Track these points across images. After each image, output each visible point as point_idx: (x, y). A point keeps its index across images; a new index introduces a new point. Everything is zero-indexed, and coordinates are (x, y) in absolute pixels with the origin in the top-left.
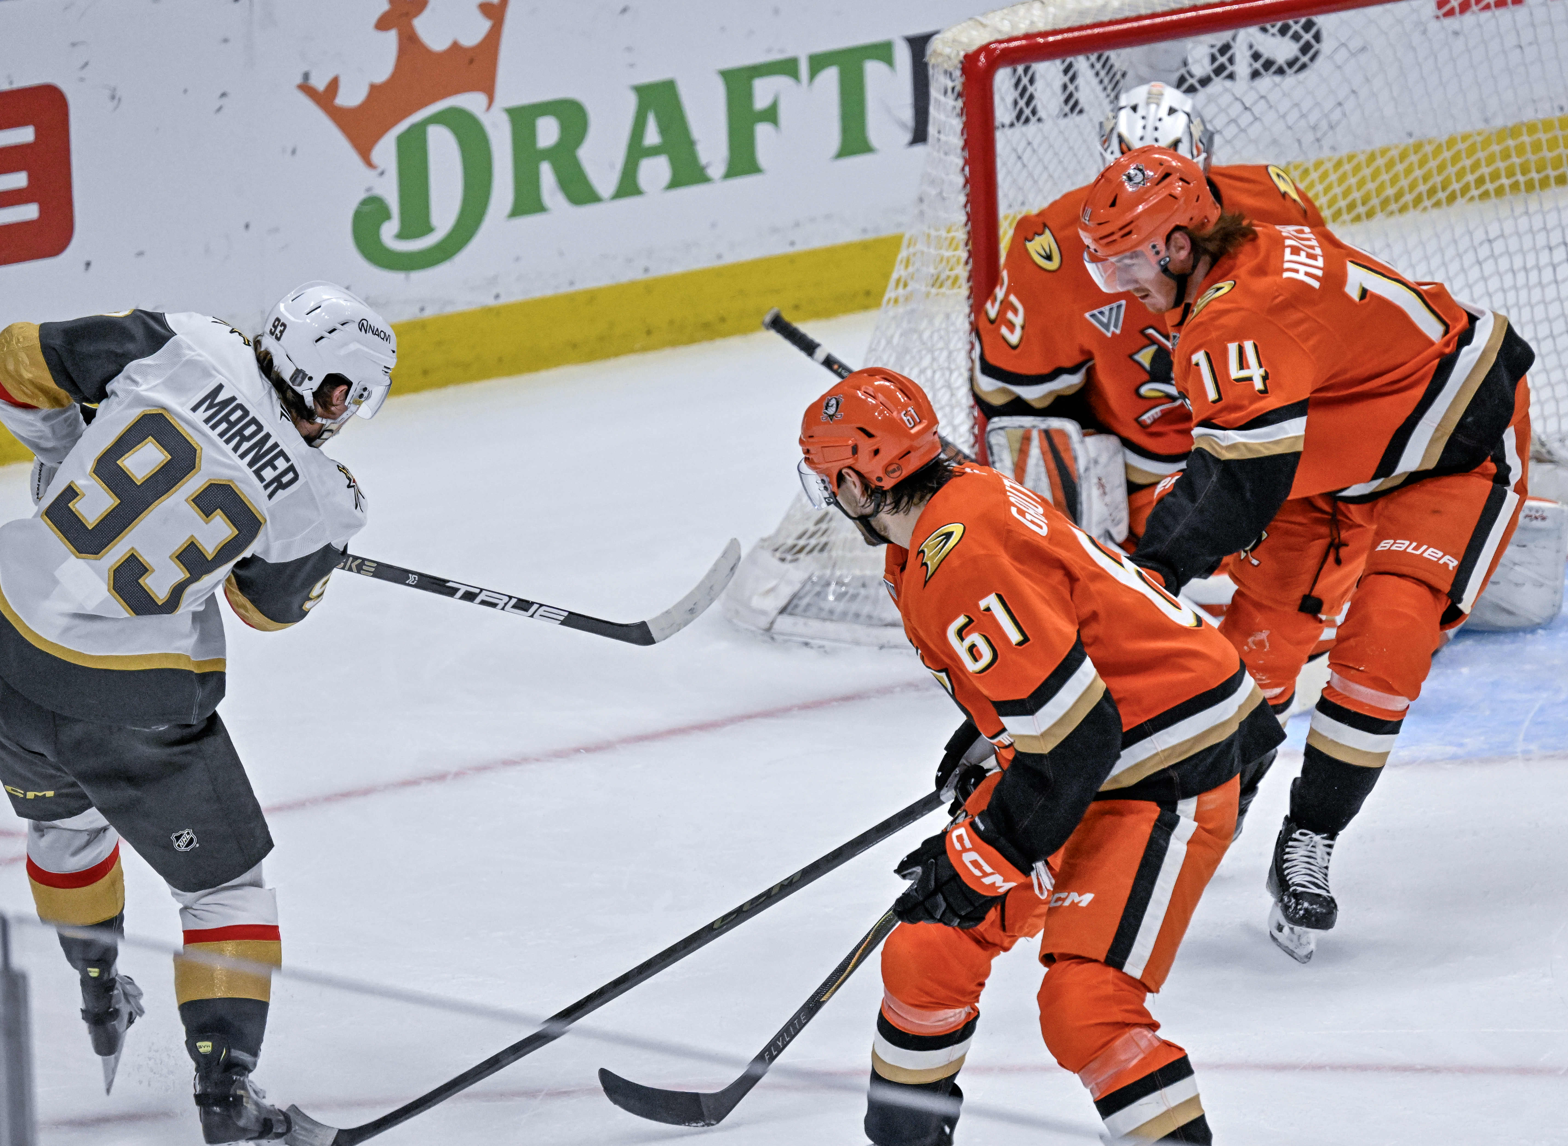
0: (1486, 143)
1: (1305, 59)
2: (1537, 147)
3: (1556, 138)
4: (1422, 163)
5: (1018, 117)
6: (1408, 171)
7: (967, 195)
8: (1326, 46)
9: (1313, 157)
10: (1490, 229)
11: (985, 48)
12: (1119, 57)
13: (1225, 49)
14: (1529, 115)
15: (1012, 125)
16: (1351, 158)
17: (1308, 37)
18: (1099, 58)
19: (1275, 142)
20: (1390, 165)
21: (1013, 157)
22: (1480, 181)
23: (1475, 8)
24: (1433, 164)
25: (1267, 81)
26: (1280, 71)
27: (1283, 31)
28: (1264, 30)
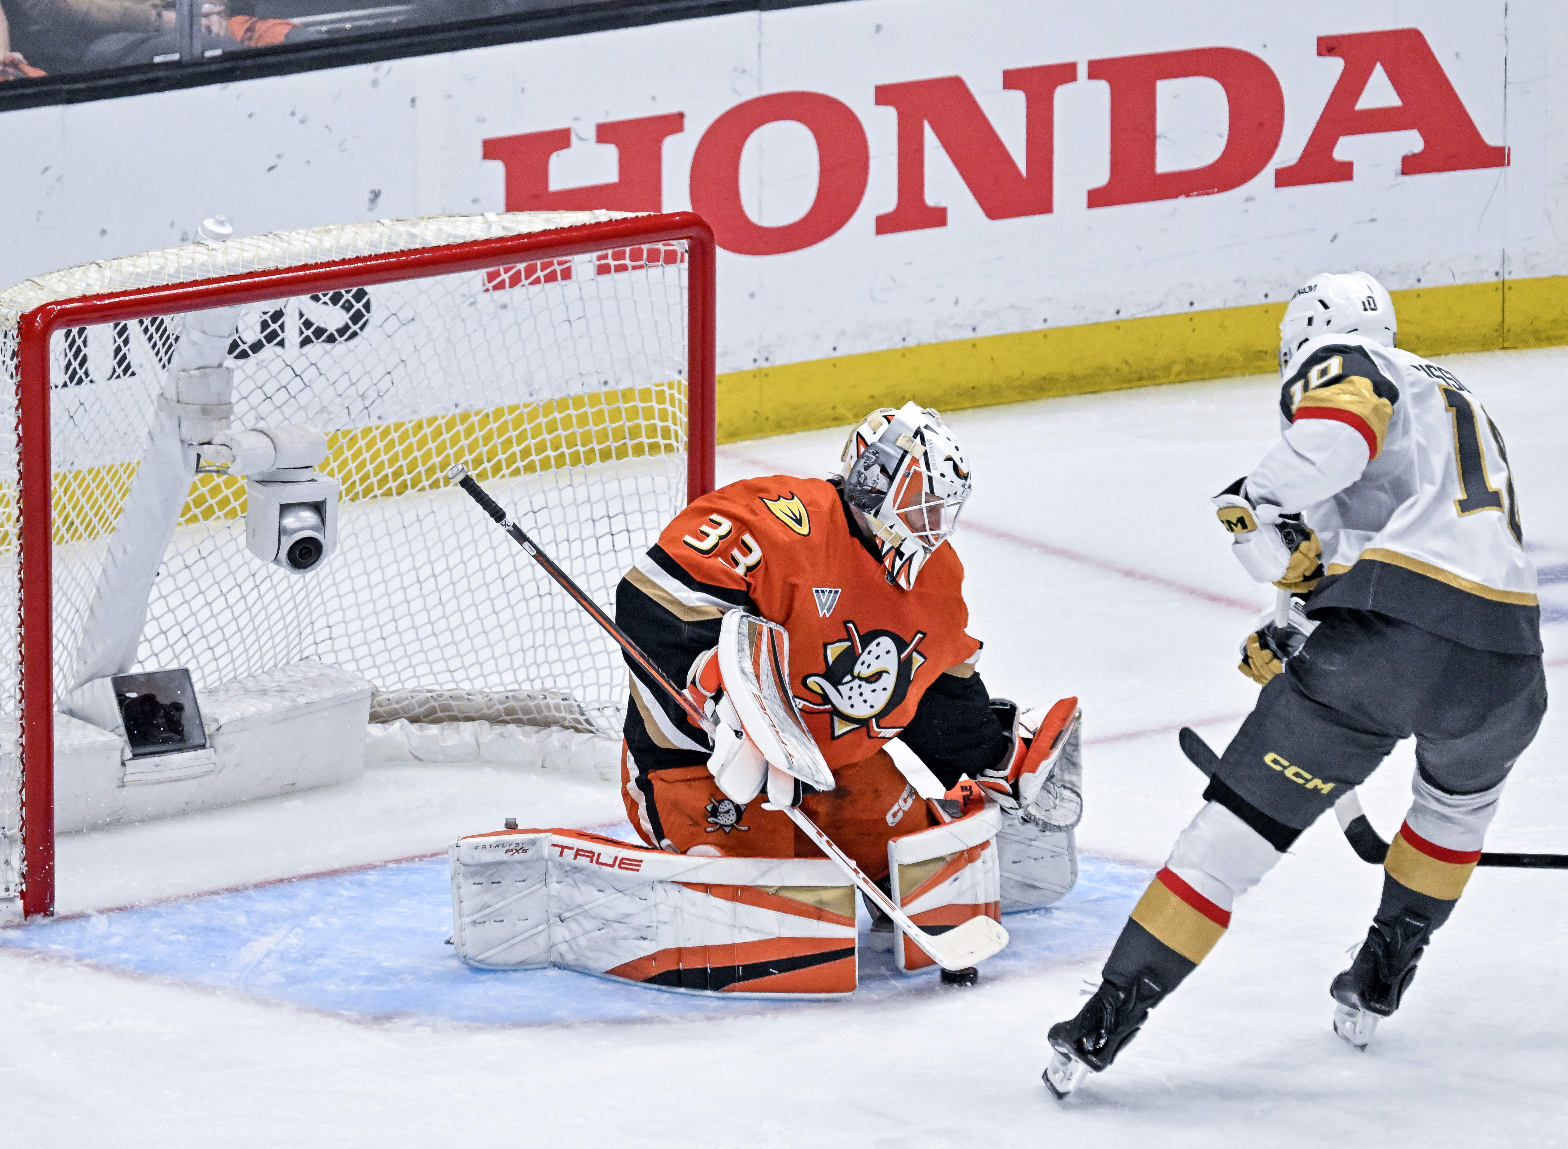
0: (533, 415)
1: (356, 328)
2: (583, 420)
3: (602, 411)
4: (469, 433)
5: (72, 378)
6: (455, 440)
7: (20, 453)
8: (375, 317)
9: (361, 426)
10: (534, 499)
11: (42, 309)
12: (173, 321)
13: (277, 316)
14: (576, 389)
15: (65, 385)
16: (399, 426)
17: (358, 306)
18: (153, 322)
19: (323, 410)
20: (437, 433)
21: (66, 416)
22: (526, 453)
23: (525, 282)
24: (479, 434)
25: (318, 348)
26: (331, 339)
27: (335, 300)
28: (316, 299)
